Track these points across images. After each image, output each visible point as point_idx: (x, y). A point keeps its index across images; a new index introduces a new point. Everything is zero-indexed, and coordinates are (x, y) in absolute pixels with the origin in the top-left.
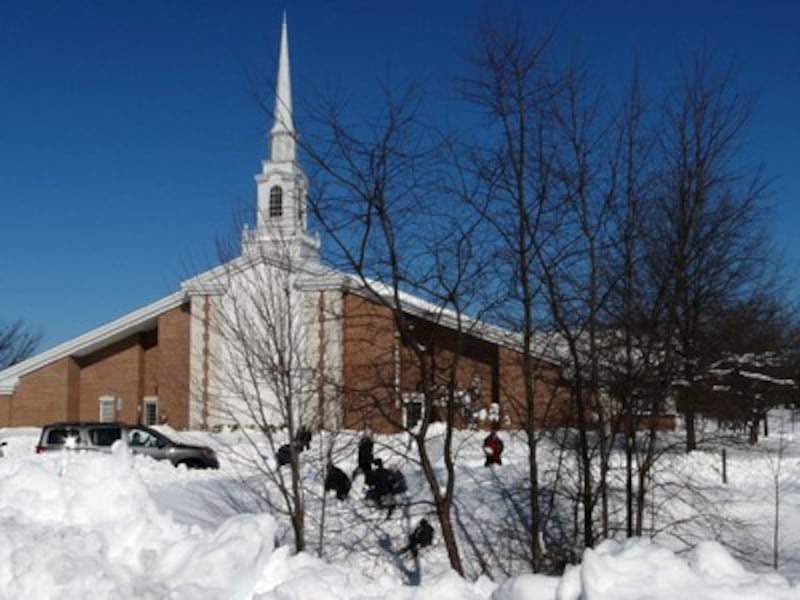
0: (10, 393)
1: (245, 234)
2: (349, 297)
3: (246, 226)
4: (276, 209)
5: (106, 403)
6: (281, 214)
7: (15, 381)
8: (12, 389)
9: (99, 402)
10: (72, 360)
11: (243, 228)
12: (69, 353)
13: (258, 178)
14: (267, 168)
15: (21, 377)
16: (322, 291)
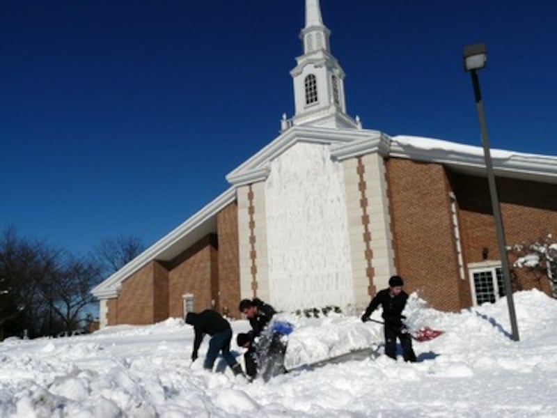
0: (116, 296)
1: (284, 125)
2: (392, 162)
3: (284, 116)
4: (312, 96)
5: (188, 300)
6: (316, 99)
7: (119, 284)
8: (115, 292)
9: (183, 299)
10: (157, 264)
11: (282, 118)
12: (153, 257)
13: (292, 73)
14: (300, 61)
15: (123, 282)
16: (359, 157)
